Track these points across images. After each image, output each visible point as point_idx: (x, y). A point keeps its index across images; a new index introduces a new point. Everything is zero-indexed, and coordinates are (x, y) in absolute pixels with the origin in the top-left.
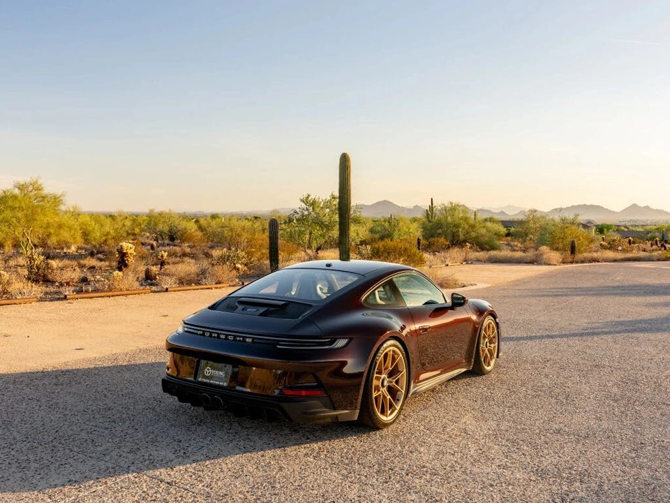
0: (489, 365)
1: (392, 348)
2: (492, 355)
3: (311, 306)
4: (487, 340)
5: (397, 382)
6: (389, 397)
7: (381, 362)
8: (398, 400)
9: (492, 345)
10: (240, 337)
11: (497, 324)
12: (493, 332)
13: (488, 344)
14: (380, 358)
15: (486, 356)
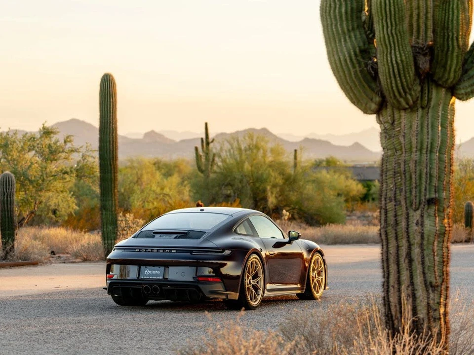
0: (318, 292)
1: (255, 259)
2: (320, 285)
3: (205, 232)
4: (316, 272)
5: (257, 282)
6: (253, 291)
7: (249, 266)
8: (259, 295)
9: (320, 277)
10: (167, 250)
11: (324, 261)
12: (320, 267)
13: (317, 275)
14: (249, 264)
15: (315, 284)
